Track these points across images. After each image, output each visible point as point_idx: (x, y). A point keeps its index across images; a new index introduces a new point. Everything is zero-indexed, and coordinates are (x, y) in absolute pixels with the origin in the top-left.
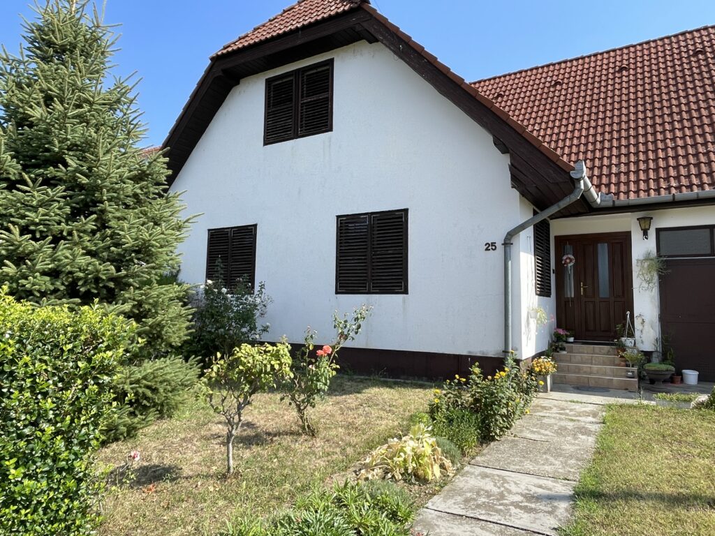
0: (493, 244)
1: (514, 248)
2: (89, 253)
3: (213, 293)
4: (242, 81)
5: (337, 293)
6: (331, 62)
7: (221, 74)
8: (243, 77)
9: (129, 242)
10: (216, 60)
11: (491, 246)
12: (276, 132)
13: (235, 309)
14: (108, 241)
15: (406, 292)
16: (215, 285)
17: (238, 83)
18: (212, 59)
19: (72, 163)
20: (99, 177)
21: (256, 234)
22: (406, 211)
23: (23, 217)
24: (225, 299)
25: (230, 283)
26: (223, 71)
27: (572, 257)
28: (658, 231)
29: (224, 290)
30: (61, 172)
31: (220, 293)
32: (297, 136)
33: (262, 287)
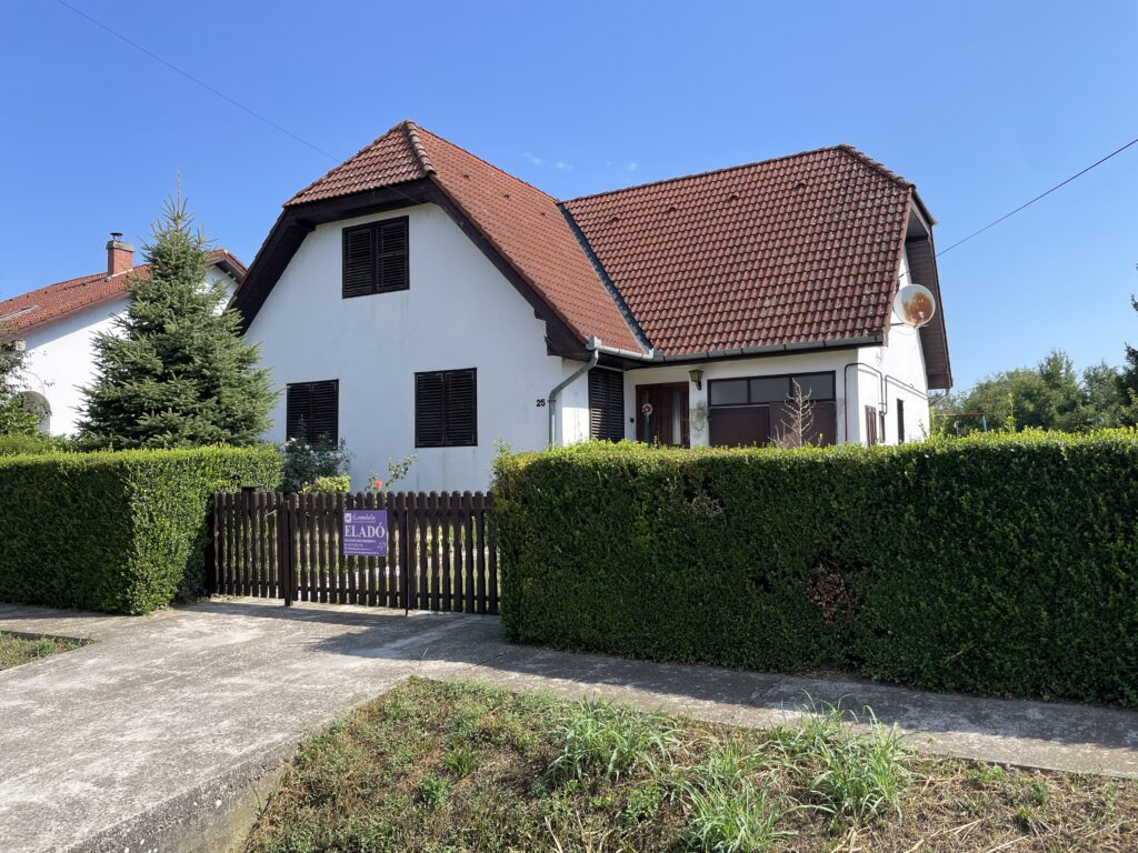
0: (543, 401)
1: (557, 405)
2: (214, 423)
3: (296, 450)
4: (318, 227)
5: (417, 446)
6: (406, 219)
7: (294, 224)
8: (320, 223)
9: (240, 415)
10: (289, 209)
11: (540, 403)
12: (353, 288)
13: (318, 464)
14: (224, 414)
15: (475, 444)
16: (298, 443)
17: (314, 229)
18: (285, 207)
19: (198, 360)
20: (217, 370)
21: (337, 390)
22: (475, 370)
23: (171, 401)
24: (309, 455)
25: (312, 439)
26: (298, 221)
27: (650, 405)
28: (710, 382)
29: (307, 447)
30: (190, 367)
31: (303, 449)
32: (374, 291)
33: (343, 442)
